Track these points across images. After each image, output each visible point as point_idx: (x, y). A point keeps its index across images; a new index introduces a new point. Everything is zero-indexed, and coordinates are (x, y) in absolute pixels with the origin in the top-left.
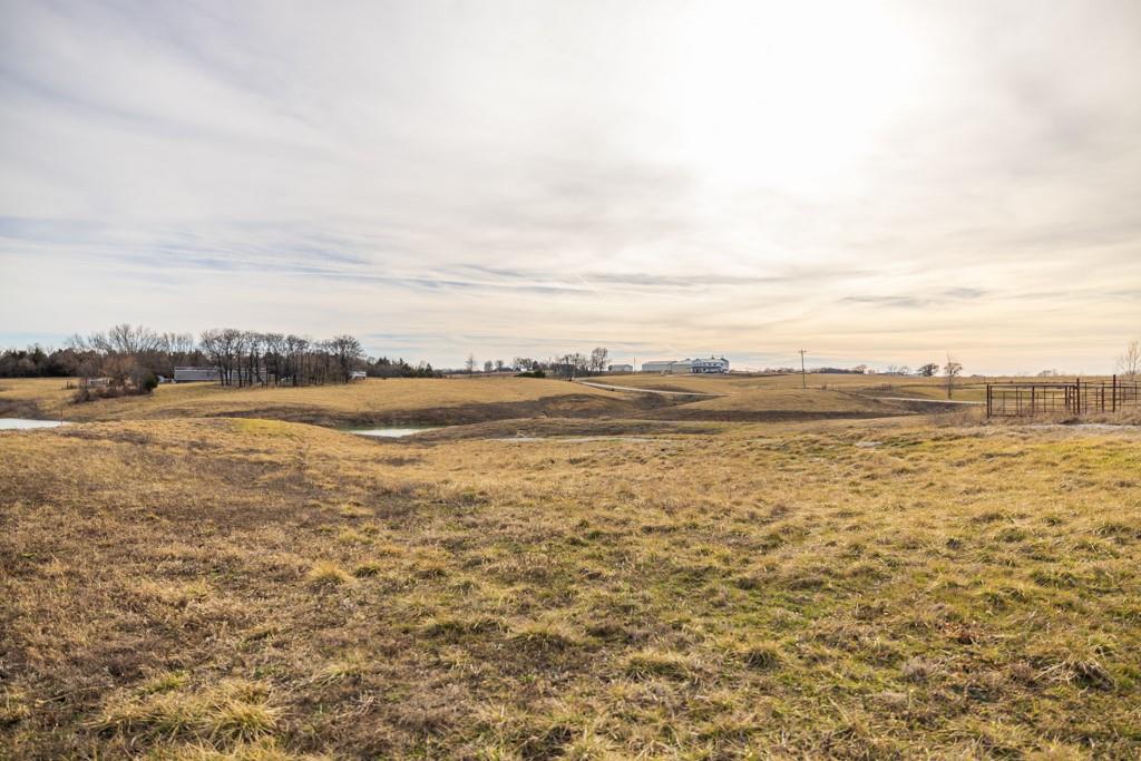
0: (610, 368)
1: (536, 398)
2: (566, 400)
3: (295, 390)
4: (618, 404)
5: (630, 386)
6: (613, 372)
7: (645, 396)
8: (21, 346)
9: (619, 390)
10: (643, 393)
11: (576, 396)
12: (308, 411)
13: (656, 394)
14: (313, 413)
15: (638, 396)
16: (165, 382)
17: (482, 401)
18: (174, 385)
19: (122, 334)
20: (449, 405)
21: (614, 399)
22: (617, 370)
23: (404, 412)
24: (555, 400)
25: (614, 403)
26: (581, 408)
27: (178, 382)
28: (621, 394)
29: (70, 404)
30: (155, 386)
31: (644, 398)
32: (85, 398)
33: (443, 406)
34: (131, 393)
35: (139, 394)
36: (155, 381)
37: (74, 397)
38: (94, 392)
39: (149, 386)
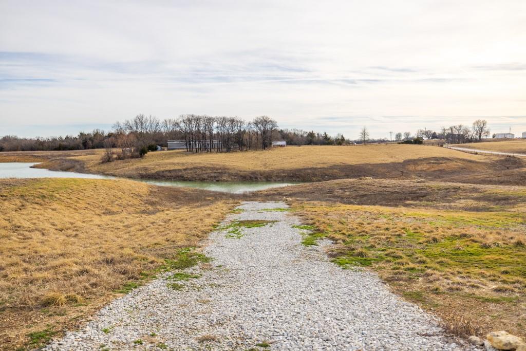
0: (494, 136)
1: (401, 161)
2: (424, 162)
3: (228, 155)
4: (473, 165)
5: (495, 150)
6: (495, 139)
7: (503, 158)
8: (89, 131)
9: (481, 154)
10: (503, 156)
11: (436, 159)
12: (217, 169)
13: (514, 157)
14: (220, 171)
15: (497, 159)
16: (161, 150)
17: (350, 163)
18: (166, 151)
19: (140, 121)
20: (319, 166)
21: (471, 161)
22: (500, 137)
23: (284, 171)
24: (415, 162)
25: (470, 164)
26: (436, 169)
27: (169, 149)
28: (483, 157)
29: (99, 164)
30: (146, 153)
31: (501, 160)
32: (108, 160)
33: (315, 166)
34: (132, 157)
35: (137, 157)
36: (146, 149)
37: (102, 159)
38: (115, 156)
39: (142, 153)
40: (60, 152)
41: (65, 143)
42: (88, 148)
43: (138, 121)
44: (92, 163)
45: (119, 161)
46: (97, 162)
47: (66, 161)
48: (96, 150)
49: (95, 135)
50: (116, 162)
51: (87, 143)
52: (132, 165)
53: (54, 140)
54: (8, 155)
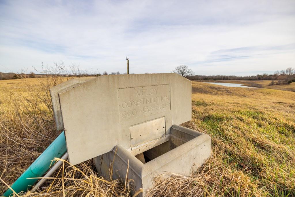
8: (261, 74)
30: (291, 83)
32: (272, 84)
34: (284, 84)
35: (286, 84)
36: (291, 81)
37: (269, 84)
38: (275, 83)
39: (289, 83)
40: (250, 81)
41: (251, 78)
42: (261, 80)
43: (288, 70)
44: (265, 85)
45: (277, 85)
46: (267, 85)
47: (254, 84)
48: (264, 81)
49: (264, 76)
50: (276, 85)
51: (260, 78)
52: (284, 87)
53: (247, 77)
54: (232, 81)
